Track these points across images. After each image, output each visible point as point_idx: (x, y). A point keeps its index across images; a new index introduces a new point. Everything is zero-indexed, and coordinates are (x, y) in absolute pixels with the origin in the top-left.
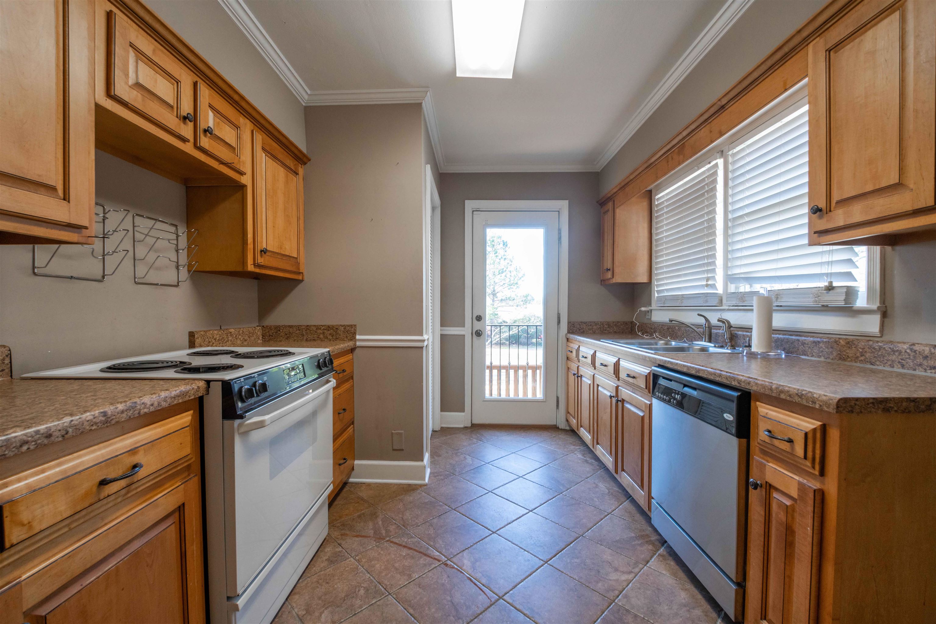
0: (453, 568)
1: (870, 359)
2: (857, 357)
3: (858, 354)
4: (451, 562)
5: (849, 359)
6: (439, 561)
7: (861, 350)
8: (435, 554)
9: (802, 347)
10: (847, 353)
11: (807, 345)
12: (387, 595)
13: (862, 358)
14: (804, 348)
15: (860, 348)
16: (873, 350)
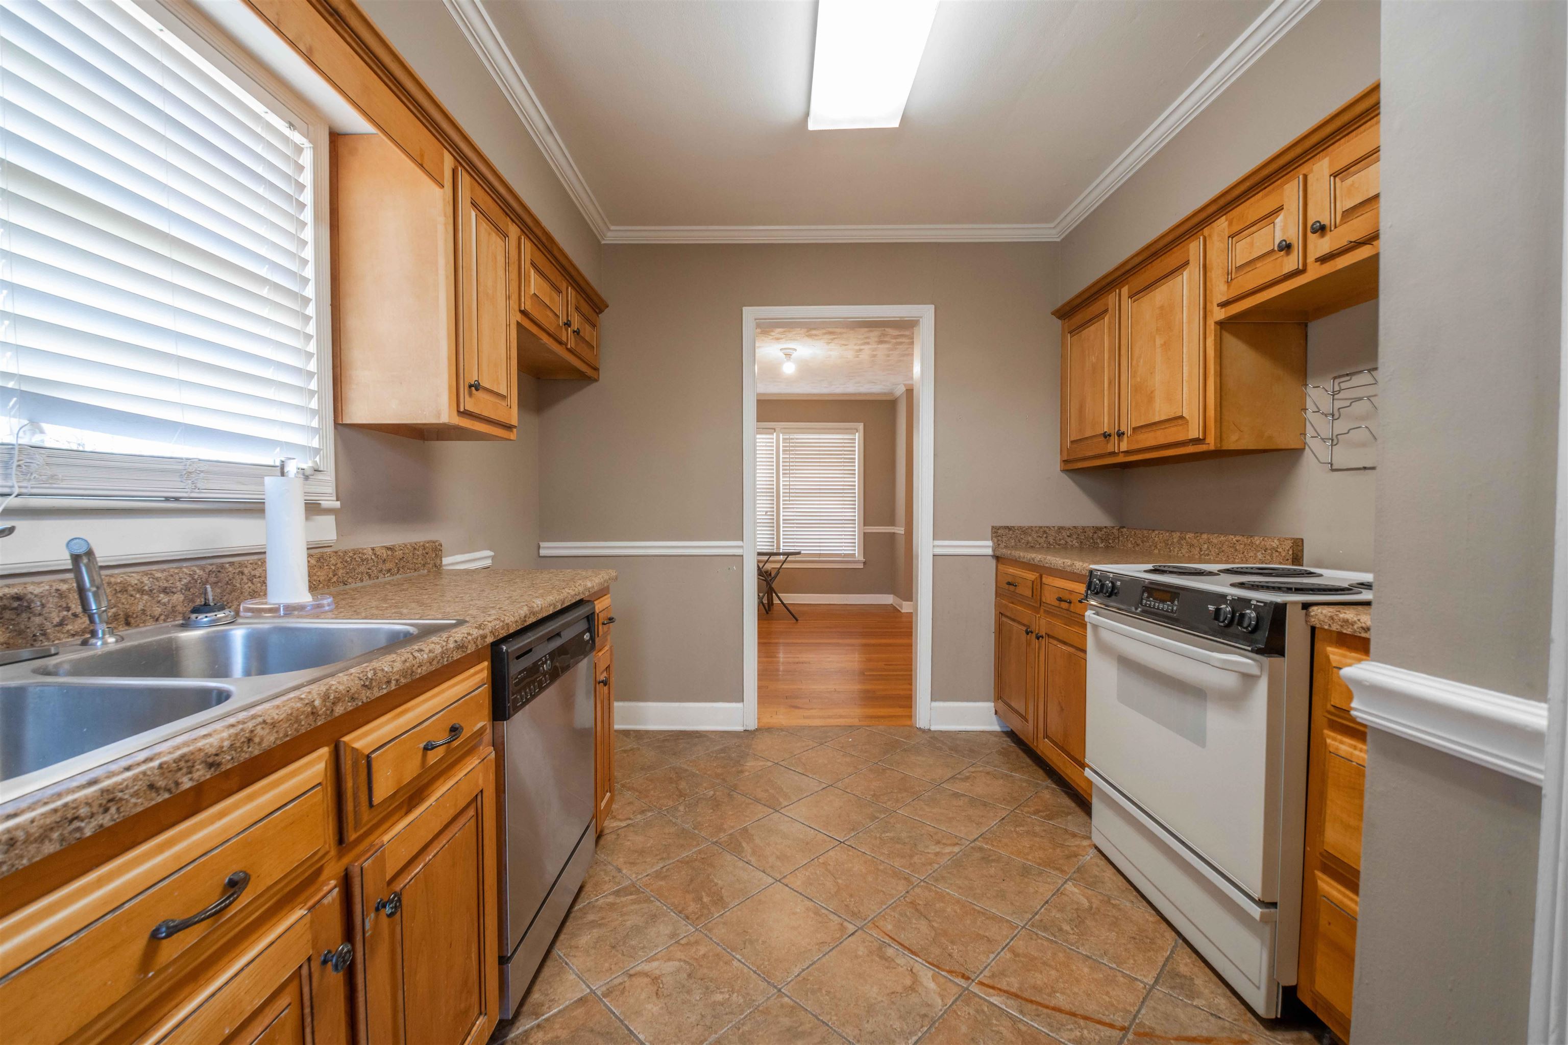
0: (950, 972)
1: (343, 577)
2: (329, 580)
3: (331, 575)
4: (959, 985)
5: (321, 585)
6: (981, 983)
7: (333, 568)
8: (998, 998)
9: (250, 584)
10: (318, 576)
11: (258, 580)
12: (1026, 924)
13: (335, 579)
14: (253, 587)
15: (333, 564)
16: (346, 564)
